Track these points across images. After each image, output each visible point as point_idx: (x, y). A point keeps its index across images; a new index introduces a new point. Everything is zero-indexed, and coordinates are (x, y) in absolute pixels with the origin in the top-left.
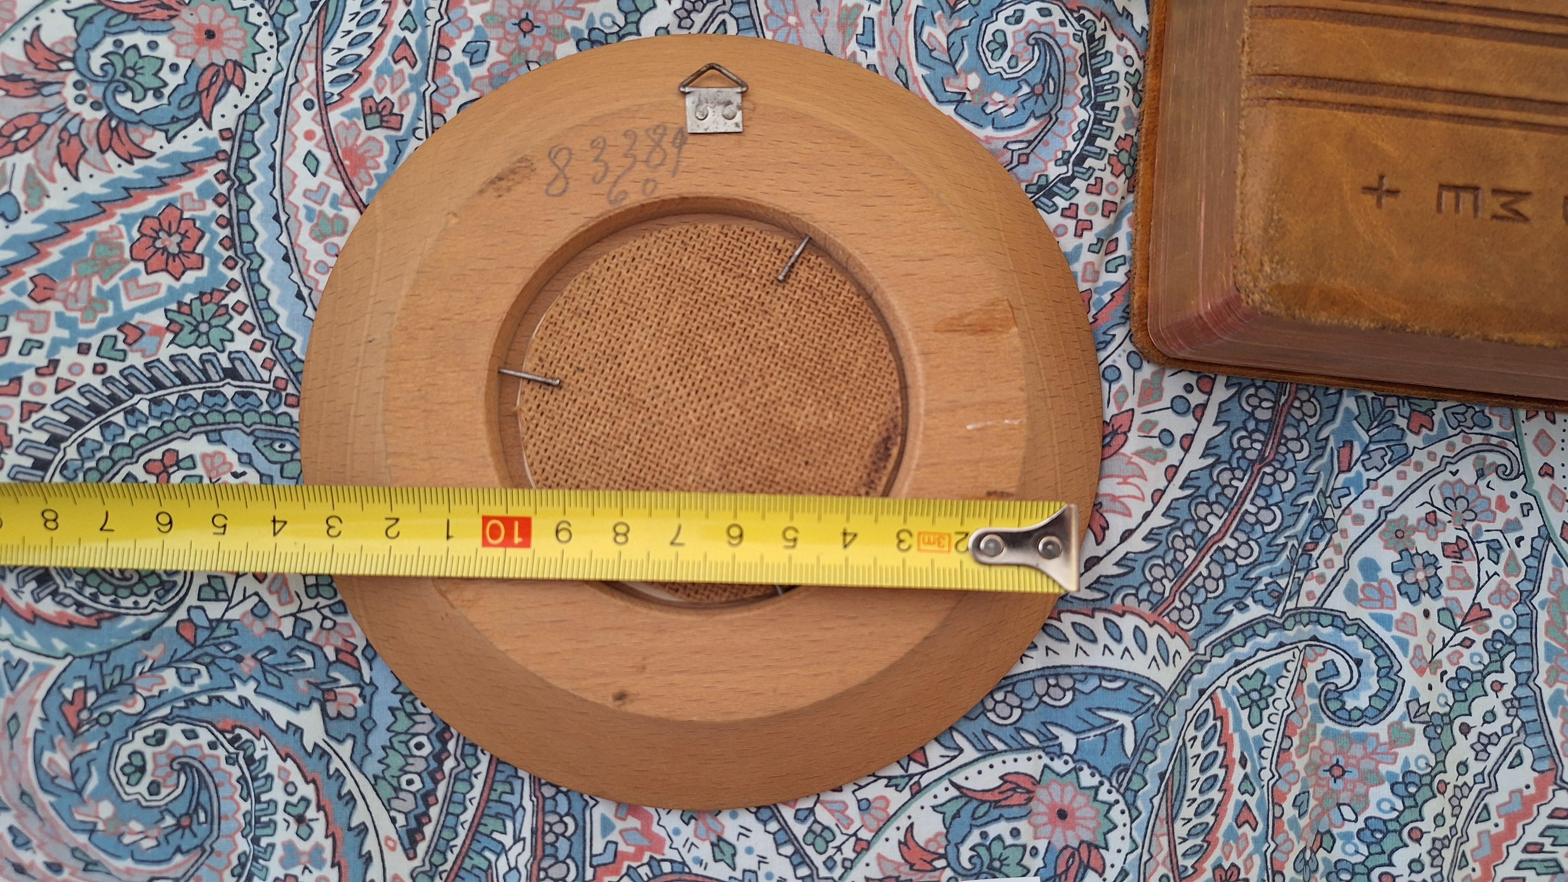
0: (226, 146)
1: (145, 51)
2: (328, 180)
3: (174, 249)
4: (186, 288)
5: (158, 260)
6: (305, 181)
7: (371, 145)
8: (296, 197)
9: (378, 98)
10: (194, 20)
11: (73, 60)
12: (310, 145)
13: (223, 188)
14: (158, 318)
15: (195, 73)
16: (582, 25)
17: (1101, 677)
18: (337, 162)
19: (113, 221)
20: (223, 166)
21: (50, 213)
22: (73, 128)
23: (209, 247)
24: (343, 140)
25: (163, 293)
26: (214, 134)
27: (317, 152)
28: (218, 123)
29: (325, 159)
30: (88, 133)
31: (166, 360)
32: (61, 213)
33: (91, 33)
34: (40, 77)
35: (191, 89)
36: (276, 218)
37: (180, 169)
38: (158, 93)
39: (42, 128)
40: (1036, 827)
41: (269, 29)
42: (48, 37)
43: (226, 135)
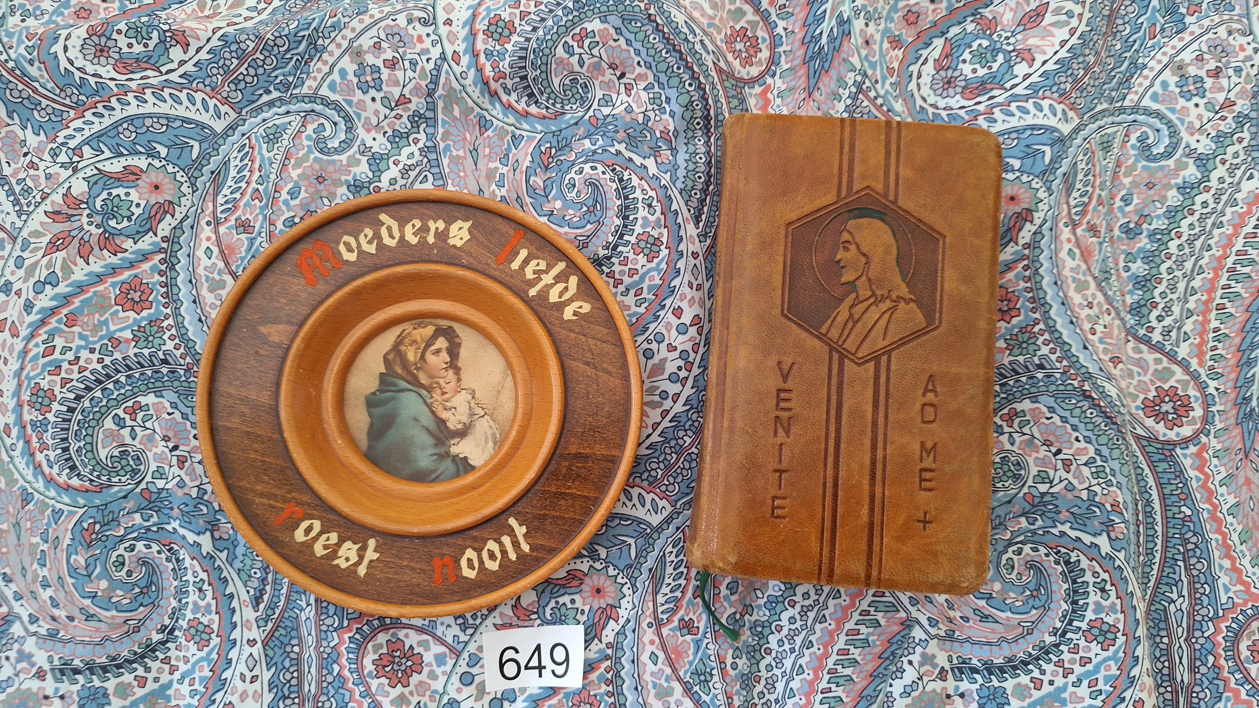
0: (165, 245)
1: (123, 197)
2: (217, 261)
3: (137, 299)
4: (143, 319)
5: (128, 305)
6: (205, 262)
7: (239, 242)
8: (200, 271)
9: (243, 219)
10: (148, 180)
11: (87, 203)
12: (209, 244)
13: (163, 267)
14: (128, 335)
15: (148, 208)
16: (350, 178)
17: (621, 519)
18: (222, 252)
19: (106, 285)
20: (163, 256)
21: (75, 281)
22: (86, 238)
23: (155, 297)
24: (225, 240)
25: (131, 321)
26: (158, 239)
27: (212, 247)
28: (160, 234)
29: (216, 250)
30: (94, 240)
31: (132, 356)
32: (81, 282)
33: (96, 189)
34: (70, 212)
35: (146, 216)
36: (190, 281)
37: (141, 258)
38: (129, 219)
39: (70, 238)
40: (584, 599)
41: (188, 184)
42: (74, 192)
43: (165, 239)
